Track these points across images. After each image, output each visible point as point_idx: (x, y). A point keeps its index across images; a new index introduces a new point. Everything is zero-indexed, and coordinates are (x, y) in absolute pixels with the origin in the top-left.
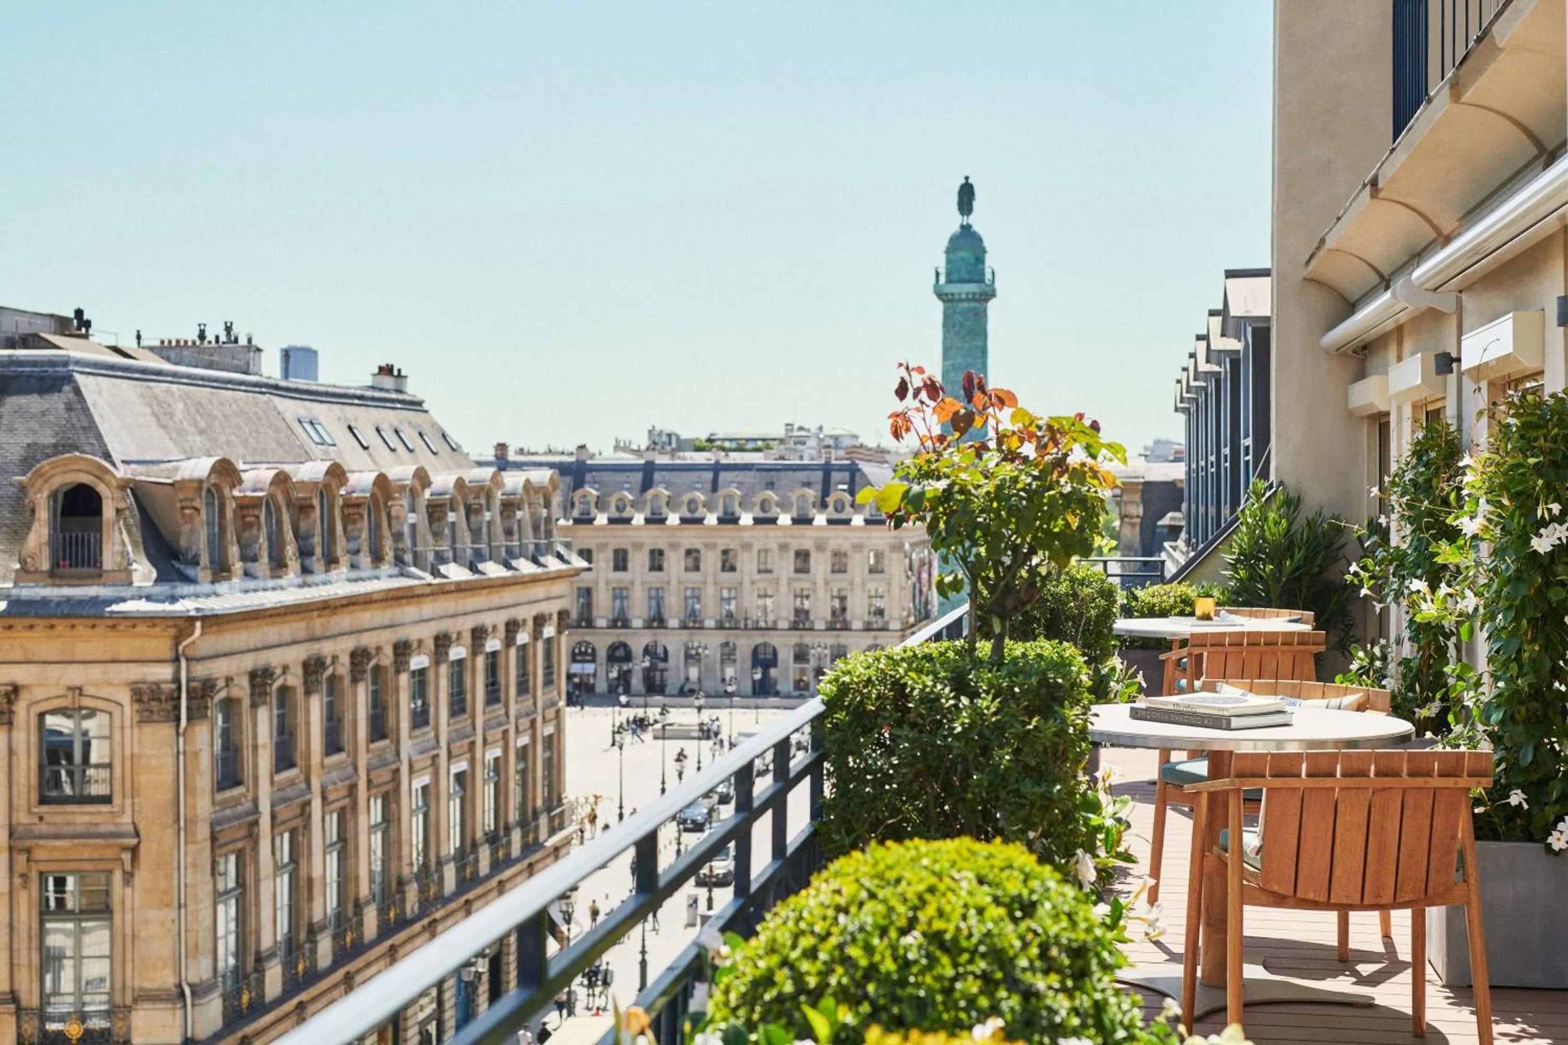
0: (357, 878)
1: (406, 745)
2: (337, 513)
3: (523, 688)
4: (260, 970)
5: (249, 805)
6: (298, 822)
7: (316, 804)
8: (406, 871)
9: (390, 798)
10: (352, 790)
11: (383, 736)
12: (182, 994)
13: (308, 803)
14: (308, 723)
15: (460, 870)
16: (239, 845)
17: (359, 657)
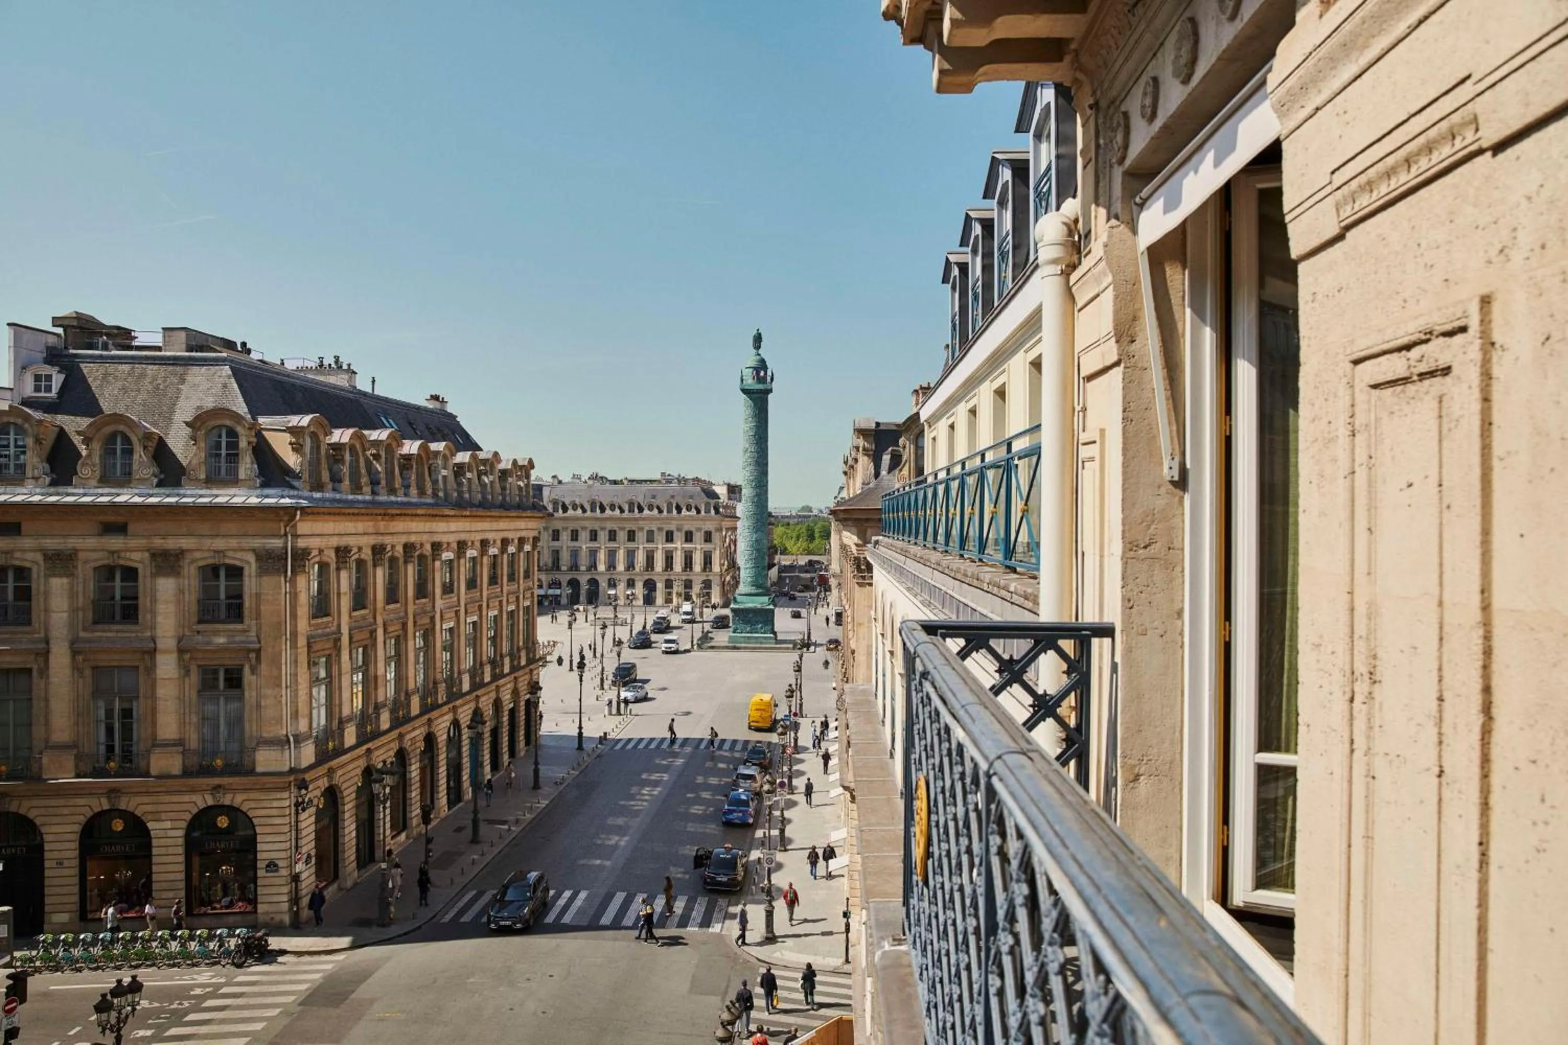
0: (407, 678)
1: (439, 603)
2: (396, 462)
3: (512, 578)
4: (341, 730)
5: (334, 628)
6: (368, 642)
7: (380, 632)
8: (439, 676)
9: (428, 634)
10: (404, 625)
11: (425, 597)
12: (288, 741)
13: (375, 630)
14: (375, 583)
15: (472, 678)
16: (327, 652)
17: (409, 548)
